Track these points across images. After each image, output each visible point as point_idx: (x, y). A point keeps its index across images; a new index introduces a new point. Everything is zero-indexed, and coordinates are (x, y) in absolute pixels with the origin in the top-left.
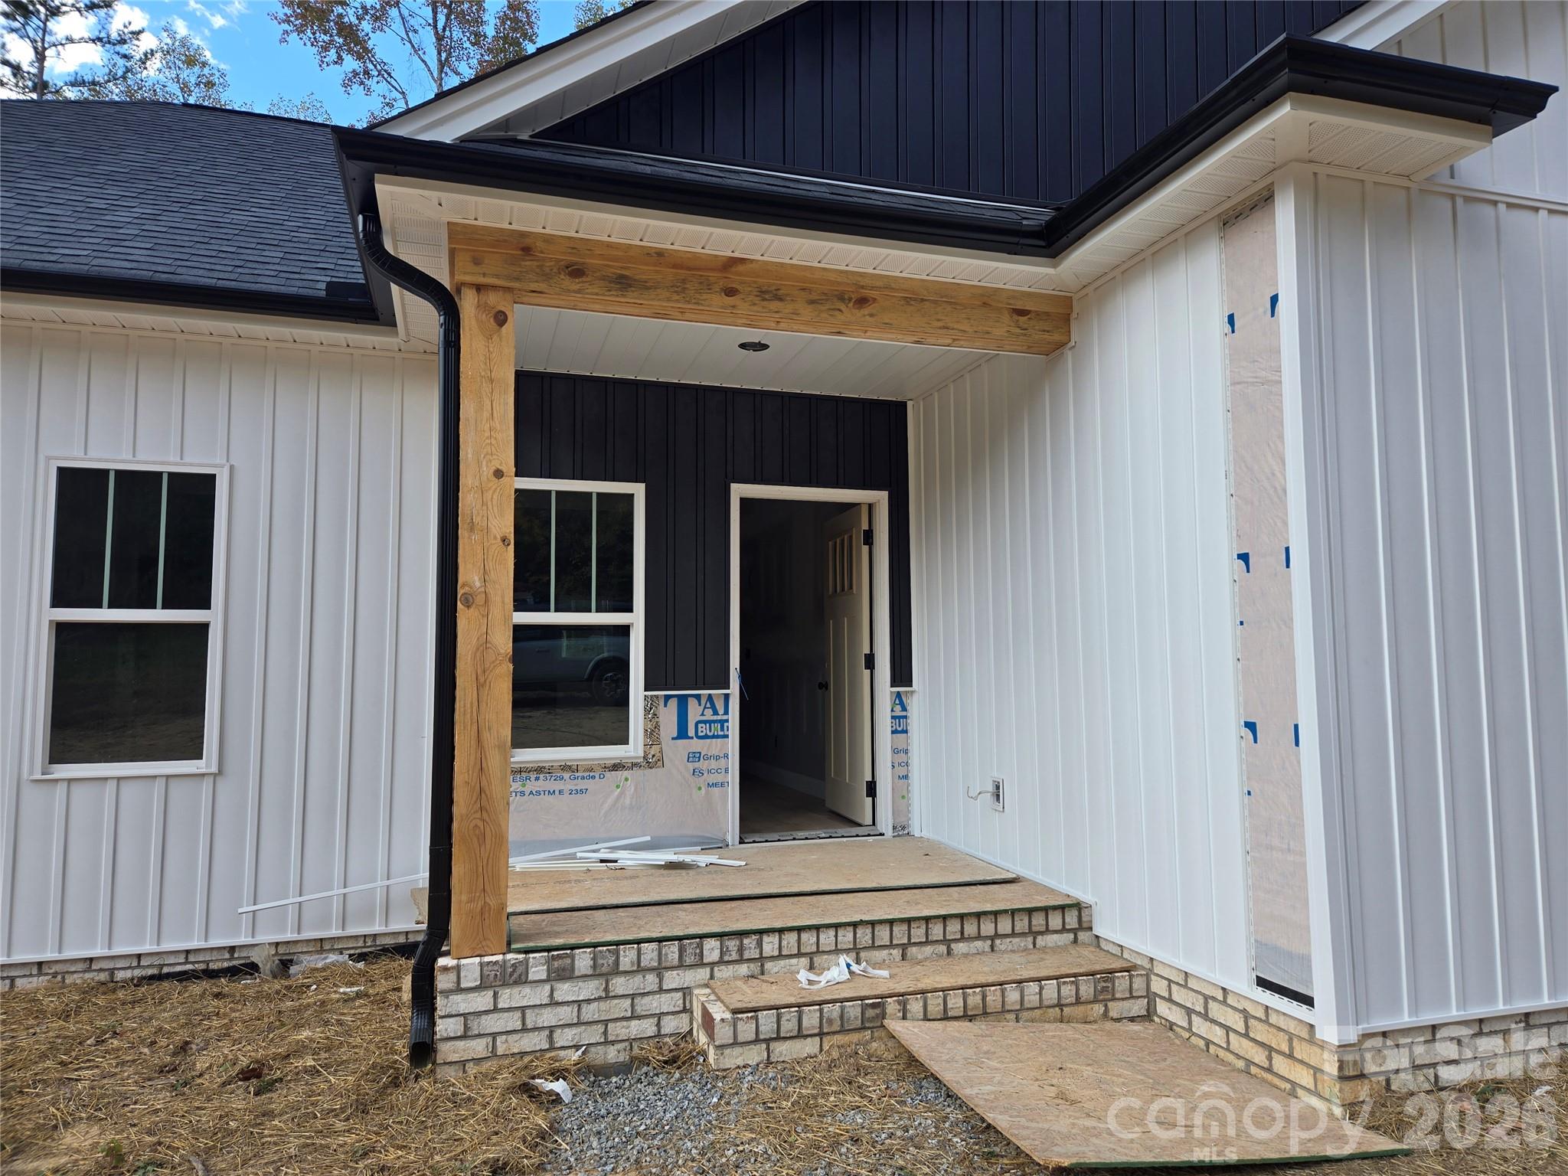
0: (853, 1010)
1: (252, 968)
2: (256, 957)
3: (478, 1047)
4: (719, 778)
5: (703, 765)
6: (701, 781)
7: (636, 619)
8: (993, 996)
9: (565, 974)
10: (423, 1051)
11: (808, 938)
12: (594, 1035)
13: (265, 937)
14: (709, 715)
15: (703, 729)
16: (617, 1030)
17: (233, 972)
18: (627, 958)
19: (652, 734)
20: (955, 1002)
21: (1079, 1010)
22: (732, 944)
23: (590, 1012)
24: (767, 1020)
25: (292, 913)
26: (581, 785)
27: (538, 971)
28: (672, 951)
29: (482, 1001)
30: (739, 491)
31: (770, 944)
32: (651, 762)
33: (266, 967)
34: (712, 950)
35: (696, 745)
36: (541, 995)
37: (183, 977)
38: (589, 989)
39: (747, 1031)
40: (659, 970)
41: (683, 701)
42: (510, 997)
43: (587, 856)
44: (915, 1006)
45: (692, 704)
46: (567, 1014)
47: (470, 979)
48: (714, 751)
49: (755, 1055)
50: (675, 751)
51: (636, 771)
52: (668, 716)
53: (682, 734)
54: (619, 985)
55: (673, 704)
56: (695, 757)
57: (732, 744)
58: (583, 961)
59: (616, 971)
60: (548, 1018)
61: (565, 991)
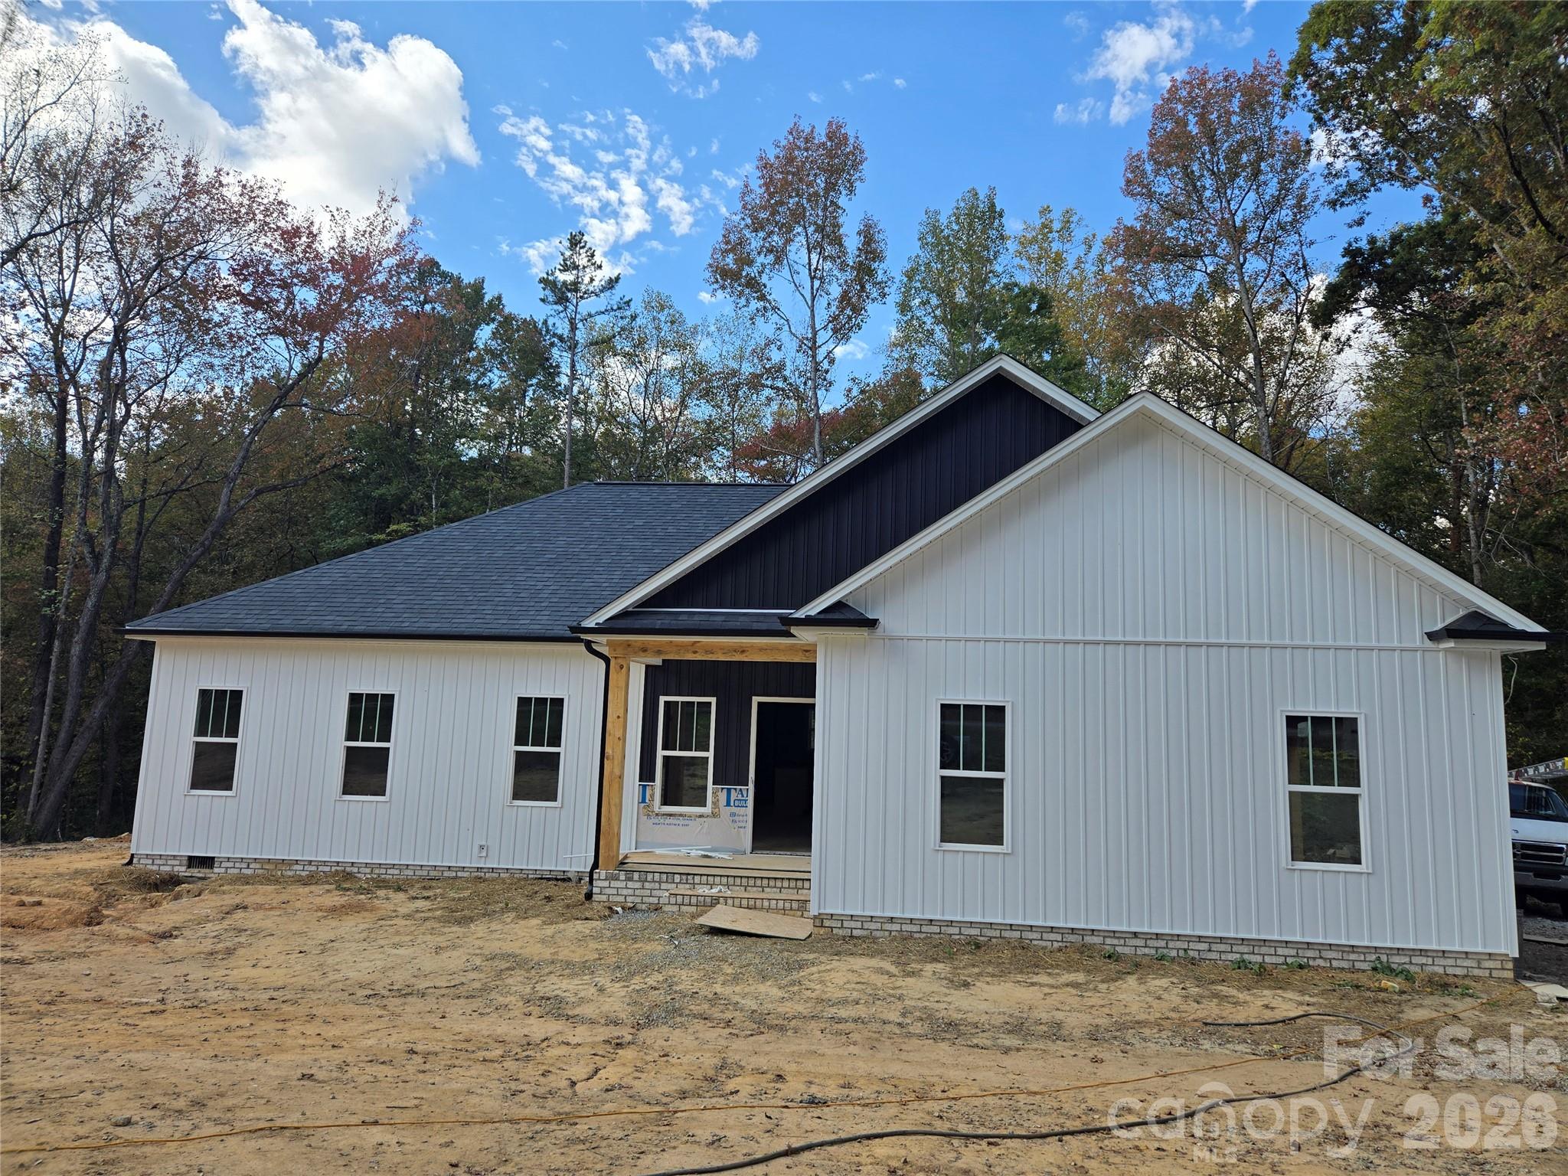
0: (708, 900)
1: (569, 880)
2: (569, 875)
3: (604, 898)
4: (743, 825)
5: (736, 818)
6: (736, 825)
7: (710, 755)
8: (759, 903)
9: (631, 879)
10: (589, 896)
11: (711, 879)
12: (638, 900)
13: (575, 869)
14: (740, 796)
15: (737, 803)
16: (645, 899)
17: (564, 880)
18: (650, 877)
19: (715, 804)
20: (744, 903)
21: (792, 912)
22: (684, 877)
23: (638, 892)
24: (680, 899)
25: (583, 859)
26: (687, 822)
27: (623, 877)
28: (664, 876)
29: (606, 884)
30: (756, 700)
31: (697, 879)
32: (714, 815)
33: (574, 880)
34: (677, 878)
35: (734, 809)
36: (623, 884)
37: (549, 879)
38: (638, 885)
39: (673, 900)
40: (660, 882)
41: (729, 790)
42: (614, 884)
43: (684, 850)
44: (730, 901)
45: (733, 791)
46: (630, 892)
47: (603, 876)
48: (741, 813)
49: (675, 908)
50: (725, 812)
51: (709, 819)
52: (723, 796)
53: (728, 804)
54: (647, 885)
55: (725, 791)
56: (733, 814)
57: (750, 810)
58: (636, 876)
59: (646, 881)
60: (625, 892)
61: (630, 884)
